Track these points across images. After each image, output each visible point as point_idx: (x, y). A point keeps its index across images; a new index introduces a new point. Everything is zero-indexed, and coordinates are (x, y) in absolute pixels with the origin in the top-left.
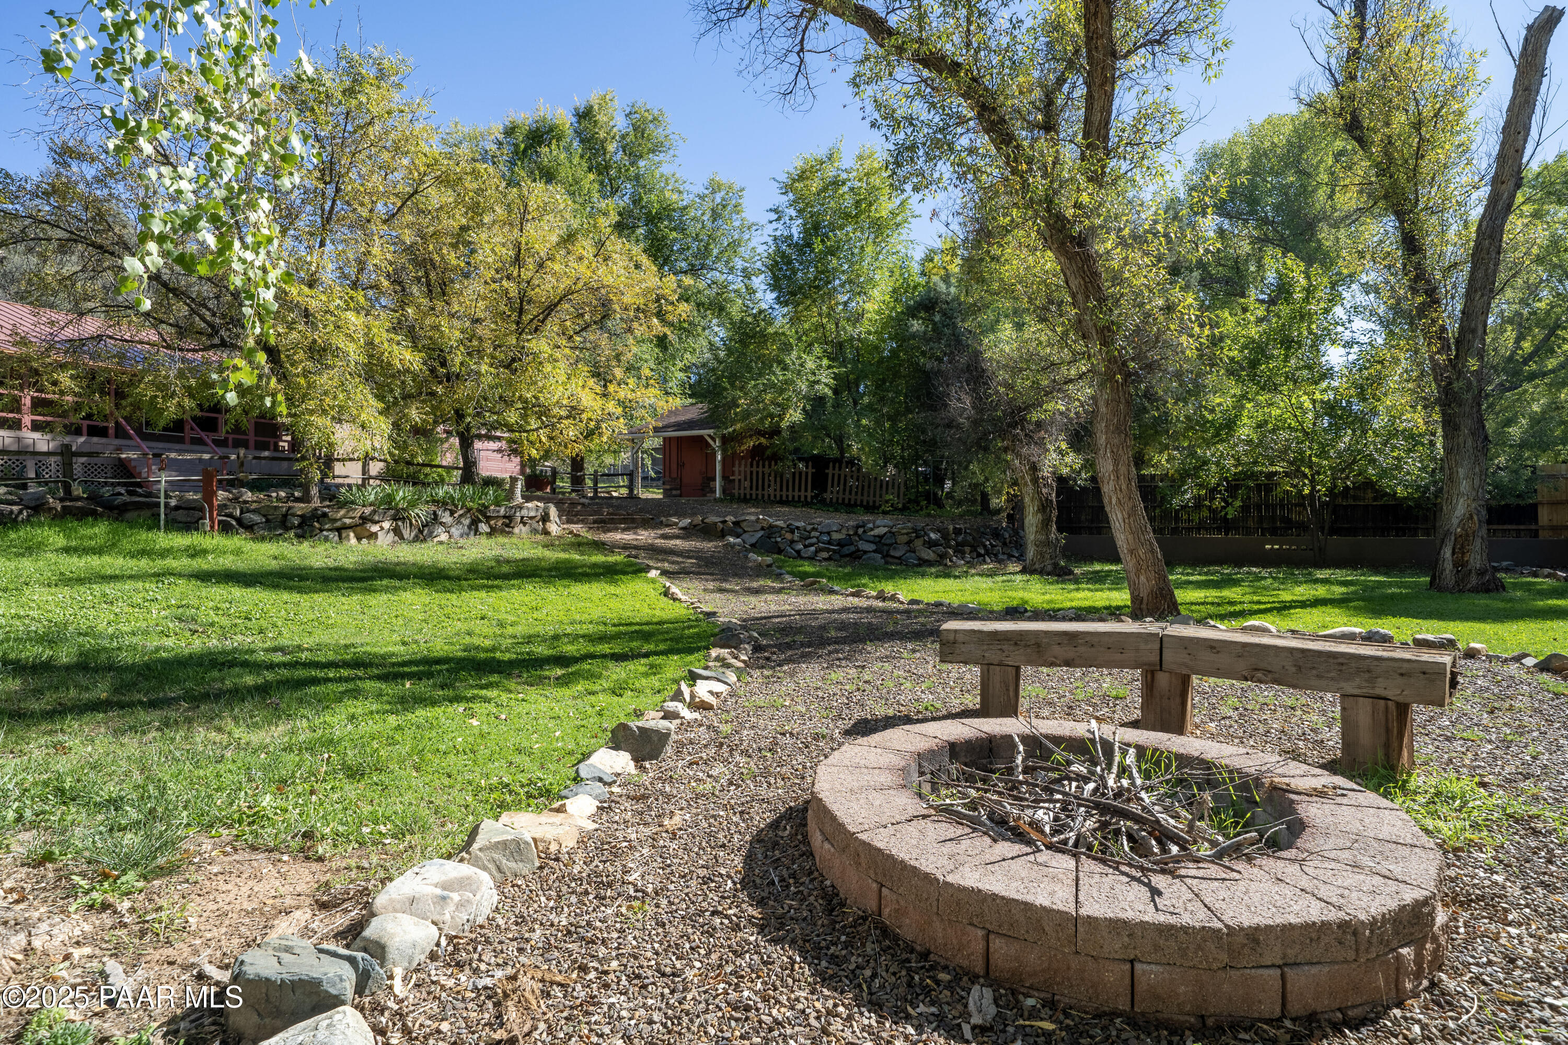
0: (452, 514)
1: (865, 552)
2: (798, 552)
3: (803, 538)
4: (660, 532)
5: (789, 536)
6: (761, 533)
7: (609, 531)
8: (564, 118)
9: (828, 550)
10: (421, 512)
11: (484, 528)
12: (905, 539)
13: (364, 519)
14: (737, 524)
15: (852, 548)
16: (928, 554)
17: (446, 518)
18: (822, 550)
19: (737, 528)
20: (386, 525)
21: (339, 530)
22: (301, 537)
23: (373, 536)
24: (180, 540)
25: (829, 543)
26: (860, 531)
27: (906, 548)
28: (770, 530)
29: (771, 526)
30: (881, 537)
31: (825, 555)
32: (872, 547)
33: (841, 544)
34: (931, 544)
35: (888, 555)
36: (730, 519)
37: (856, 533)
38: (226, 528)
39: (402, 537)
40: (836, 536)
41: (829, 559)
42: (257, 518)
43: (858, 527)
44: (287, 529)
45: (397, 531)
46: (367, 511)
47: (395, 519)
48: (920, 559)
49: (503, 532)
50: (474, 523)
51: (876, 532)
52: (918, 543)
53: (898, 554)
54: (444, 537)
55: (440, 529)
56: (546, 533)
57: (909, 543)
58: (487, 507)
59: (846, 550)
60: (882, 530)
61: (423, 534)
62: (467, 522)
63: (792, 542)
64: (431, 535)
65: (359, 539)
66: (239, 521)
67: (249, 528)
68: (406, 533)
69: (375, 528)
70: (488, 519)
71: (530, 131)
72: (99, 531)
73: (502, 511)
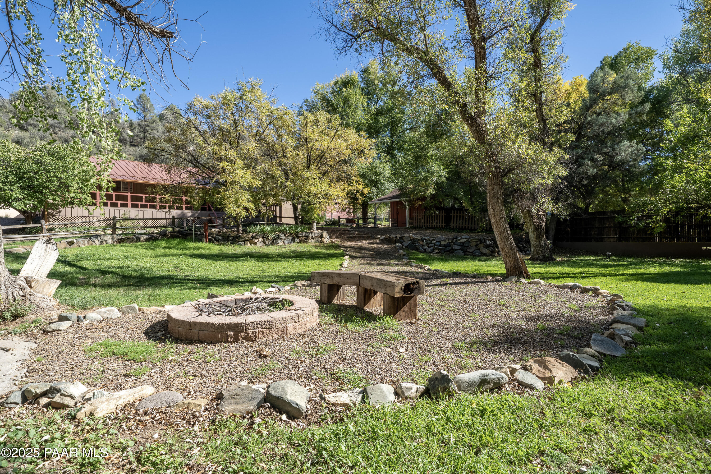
0: (285, 235)
1: (456, 250)
2: (425, 250)
3: (427, 244)
4: (370, 241)
5: (421, 243)
6: (410, 242)
7: (350, 241)
8: (355, 75)
9: (439, 249)
10: (272, 235)
11: (297, 240)
12: (475, 244)
13: (253, 238)
14: (401, 238)
15: (450, 248)
16: (486, 251)
17: (283, 237)
18: (436, 249)
19: (401, 240)
20: (260, 239)
21: (244, 241)
22: (232, 244)
23: (256, 243)
24: (195, 245)
25: (440, 246)
26: (455, 240)
27: (475, 248)
28: (414, 240)
29: (414, 239)
30: (463, 243)
31: (437, 251)
32: (459, 247)
33: (445, 246)
34: (487, 246)
35: (467, 251)
36: (399, 236)
37: (452, 242)
38: (210, 241)
39: (265, 244)
40: (443, 243)
41: (439, 252)
42: (220, 238)
43: (453, 239)
44: (228, 241)
45: (264, 242)
46: (254, 235)
47: (263, 237)
48: (481, 253)
49: (304, 242)
50: (293, 240)
51: (462, 241)
52: (481, 246)
53: (471, 251)
54: (281, 244)
55: (280, 241)
56: (322, 242)
57: (477, 246)
58: (298, 233)
59: (447, 249)
60: (464, 240)
61: (274, 242)
62: (290, 238)
63: (423, 245)
64: (277, 243)
65: (251, 244)
66: (215, 238)
67: (218, 241)
68: (267, 242)
69: (256, 241)
70: (298, 237)
71: (343, 82)
72: (174, 242)
73: (304, 234)
